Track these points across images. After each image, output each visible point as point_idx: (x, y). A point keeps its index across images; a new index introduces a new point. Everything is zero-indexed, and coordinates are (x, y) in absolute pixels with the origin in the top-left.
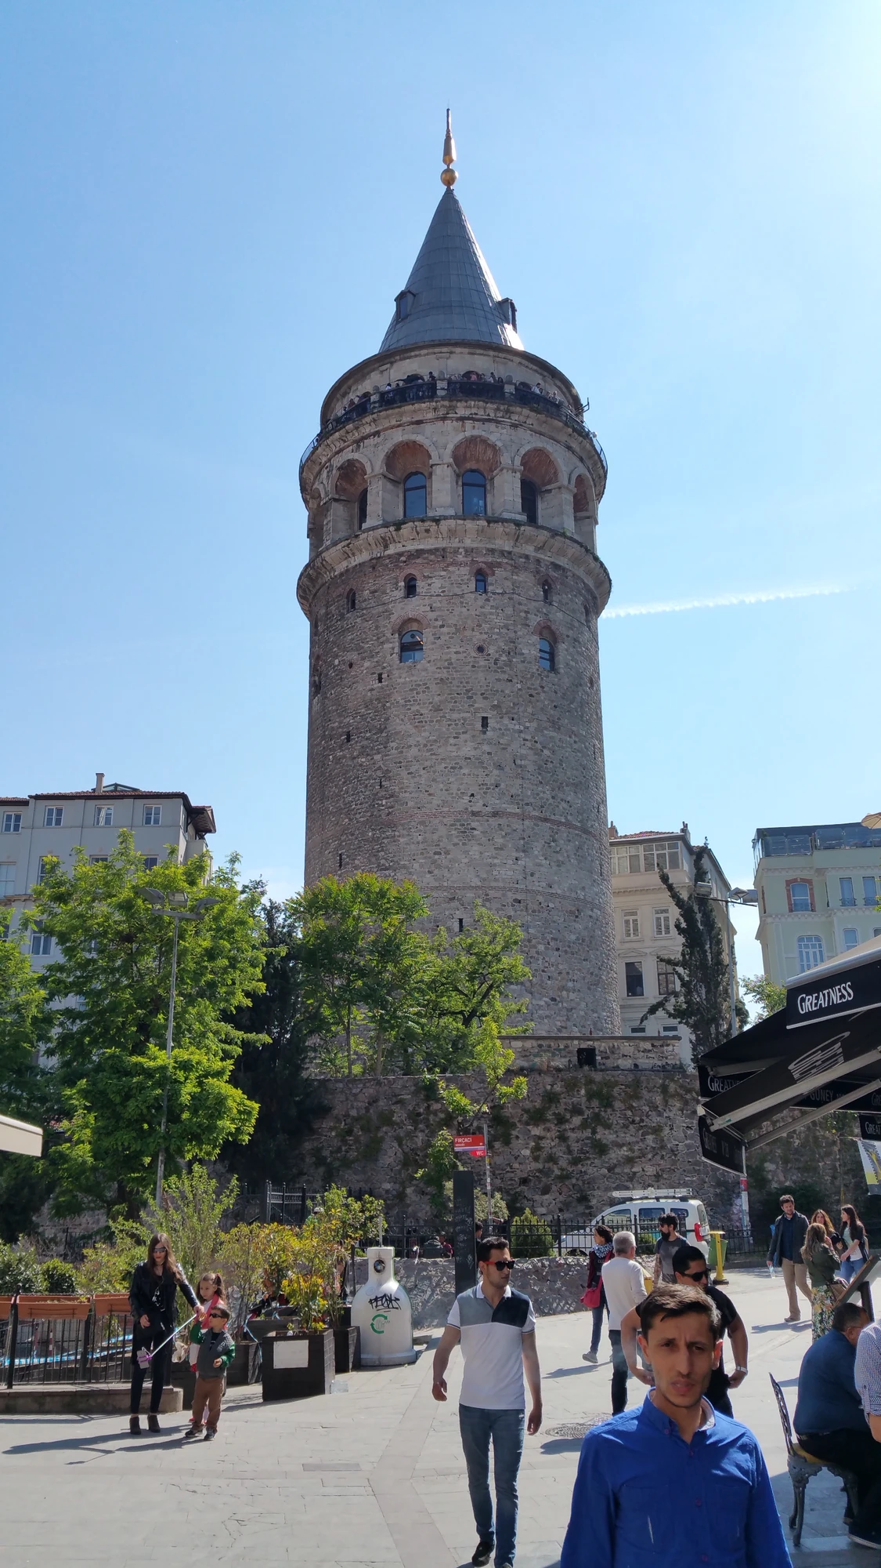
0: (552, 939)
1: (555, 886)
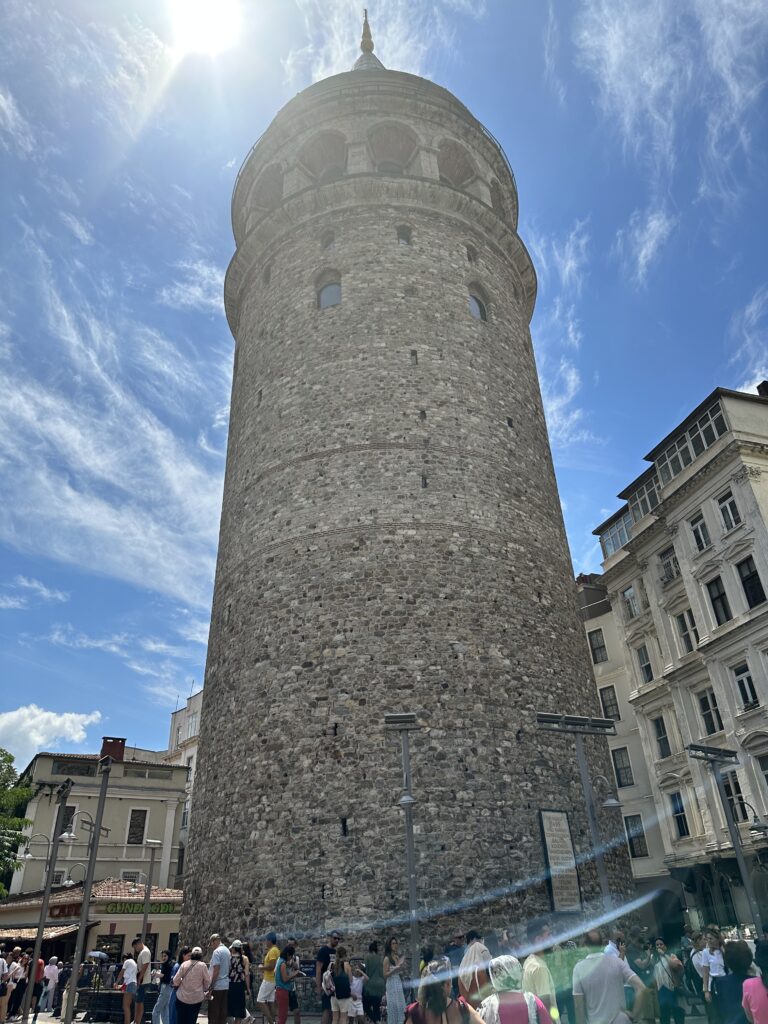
0: (310, 588)
1: (321, 524)
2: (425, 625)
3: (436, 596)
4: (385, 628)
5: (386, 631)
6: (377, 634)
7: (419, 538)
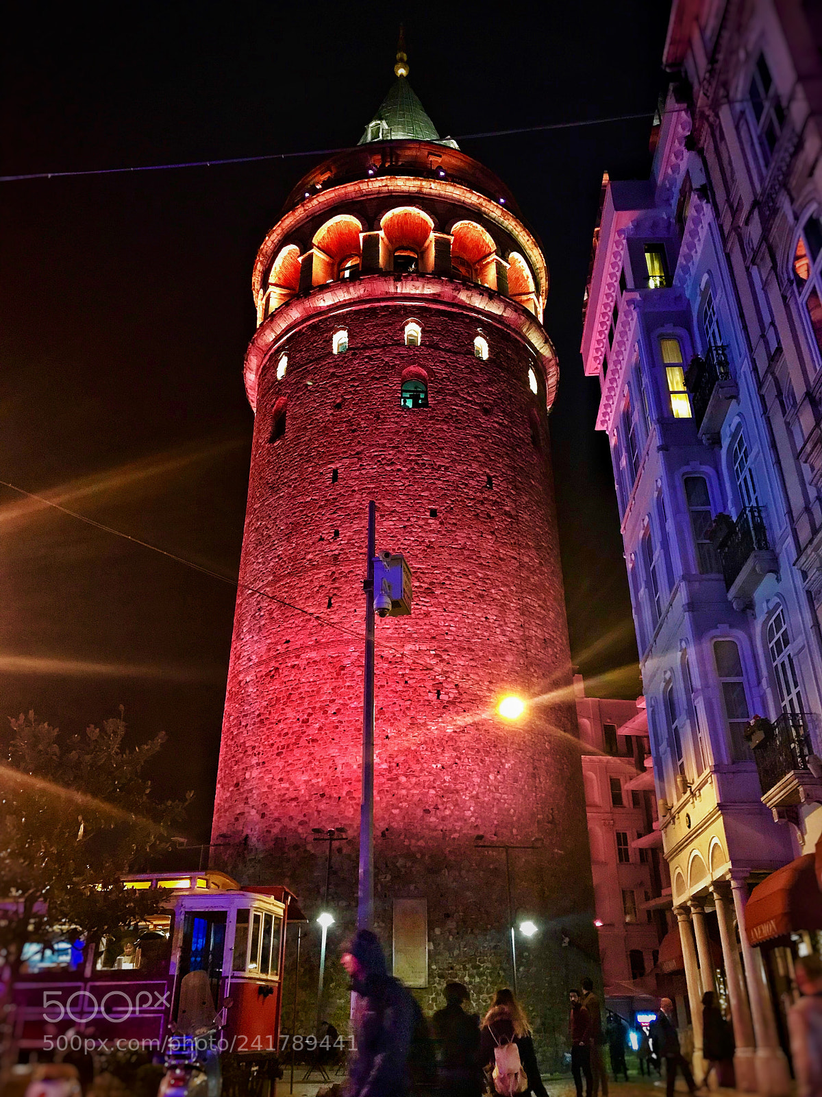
2: (314, 741)
3: (325, 712)
4: (283, 748)
5: (284, 751)
6: (278, 754)
7: (318, 659)
